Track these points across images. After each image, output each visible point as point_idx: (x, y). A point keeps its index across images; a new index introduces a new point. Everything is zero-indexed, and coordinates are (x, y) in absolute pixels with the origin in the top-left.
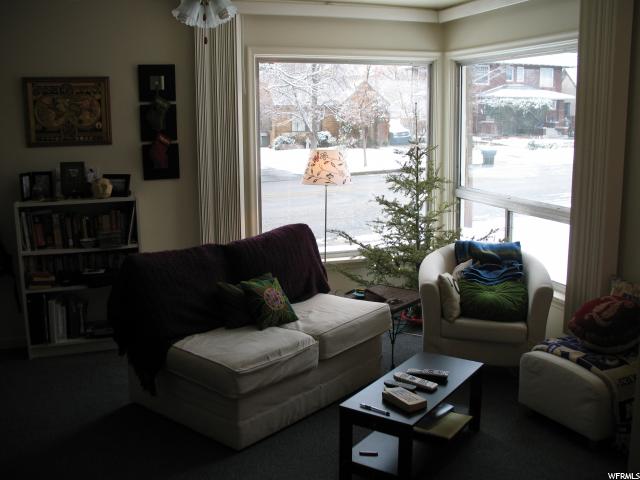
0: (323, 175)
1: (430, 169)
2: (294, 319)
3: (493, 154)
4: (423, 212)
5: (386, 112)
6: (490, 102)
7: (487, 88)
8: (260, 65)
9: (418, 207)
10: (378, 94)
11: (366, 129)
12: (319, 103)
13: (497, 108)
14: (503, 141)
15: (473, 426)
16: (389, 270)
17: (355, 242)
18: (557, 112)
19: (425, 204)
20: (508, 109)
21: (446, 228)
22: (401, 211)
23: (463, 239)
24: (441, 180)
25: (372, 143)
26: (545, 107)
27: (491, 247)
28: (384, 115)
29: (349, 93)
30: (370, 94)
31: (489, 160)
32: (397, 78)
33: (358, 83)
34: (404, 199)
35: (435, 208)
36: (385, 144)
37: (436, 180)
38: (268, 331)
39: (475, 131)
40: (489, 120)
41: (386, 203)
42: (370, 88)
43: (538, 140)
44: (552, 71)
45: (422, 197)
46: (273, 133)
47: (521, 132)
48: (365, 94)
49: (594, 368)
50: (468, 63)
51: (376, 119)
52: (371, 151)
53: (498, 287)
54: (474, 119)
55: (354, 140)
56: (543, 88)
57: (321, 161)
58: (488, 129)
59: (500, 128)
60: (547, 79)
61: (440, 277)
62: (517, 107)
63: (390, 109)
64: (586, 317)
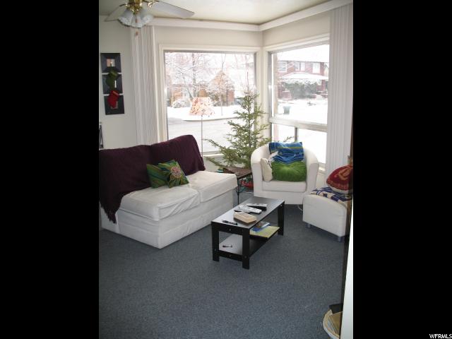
0: (200, 110)
1: (256, 107)
2: (187, 182)
3: (289, 108)
4: (252, 129)
5: (233, 87)
6: (287, 81)
7: (285, 74)
8: (166, 54)
9: (250, 126)
10: (228, 77)
11: (222, 96)
12: (197, 83)
13: (291, 84)
14: (294, 101)
15: (280, 232)
16: (235, 159)
17: (218, 145)
18: (322, 86)
19: (253, 125)
20: (296, 84)
21: (264, 137)
22: (241, 129)
23: (273, 142)
24: (261, 112)
25: (225, 103)
26: (316, 83)
27: (288, 145)
28: (232, 89)
29: (213, 77)
30: (224, 77)
31: (287, 112)
32: (238, 69)
33: (218, 71)
34: (242, 123)
35: (258, 127)
36: (232, 104)
37: (259, 112)
38: (173, 188)
39: (280, 97)
40: (287, 91)
41: (233, 125)
42: (224, 74)
43: (312, 101)
44: (319, 64)
45: (252, 121)
46: (172, 99)
47: (302, 97)
48: (221, 77)
49: (339, 200)
50: (275, 52)
51: (227, 90)
52: (224, 108)
53: (292, 165)
54: (279, 89)
55: (216, 102)
56: (315, 74)
57: (199, 103)
58: (286, 95)
59: (293, 96)
60: (316, 69)
61: (261, 160)
62: (301, 83)
63: (234, 85)
64: (335, 176)
